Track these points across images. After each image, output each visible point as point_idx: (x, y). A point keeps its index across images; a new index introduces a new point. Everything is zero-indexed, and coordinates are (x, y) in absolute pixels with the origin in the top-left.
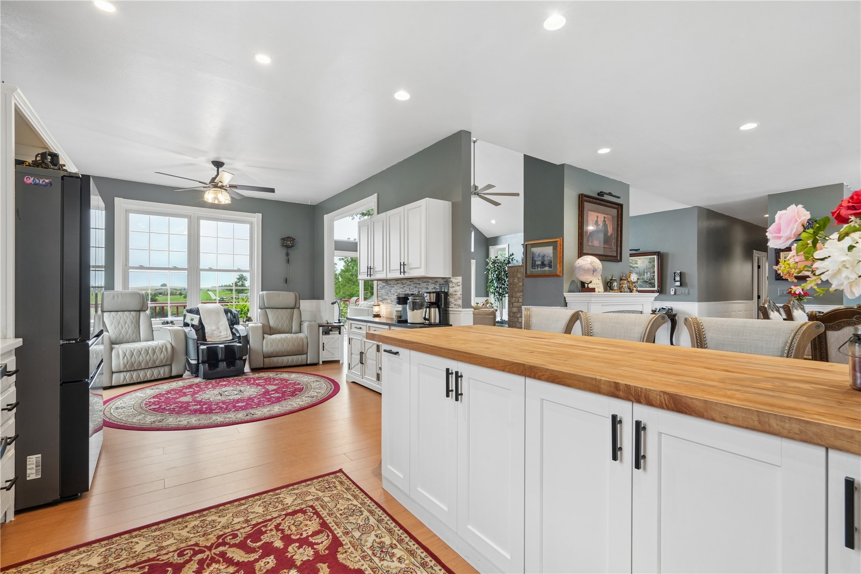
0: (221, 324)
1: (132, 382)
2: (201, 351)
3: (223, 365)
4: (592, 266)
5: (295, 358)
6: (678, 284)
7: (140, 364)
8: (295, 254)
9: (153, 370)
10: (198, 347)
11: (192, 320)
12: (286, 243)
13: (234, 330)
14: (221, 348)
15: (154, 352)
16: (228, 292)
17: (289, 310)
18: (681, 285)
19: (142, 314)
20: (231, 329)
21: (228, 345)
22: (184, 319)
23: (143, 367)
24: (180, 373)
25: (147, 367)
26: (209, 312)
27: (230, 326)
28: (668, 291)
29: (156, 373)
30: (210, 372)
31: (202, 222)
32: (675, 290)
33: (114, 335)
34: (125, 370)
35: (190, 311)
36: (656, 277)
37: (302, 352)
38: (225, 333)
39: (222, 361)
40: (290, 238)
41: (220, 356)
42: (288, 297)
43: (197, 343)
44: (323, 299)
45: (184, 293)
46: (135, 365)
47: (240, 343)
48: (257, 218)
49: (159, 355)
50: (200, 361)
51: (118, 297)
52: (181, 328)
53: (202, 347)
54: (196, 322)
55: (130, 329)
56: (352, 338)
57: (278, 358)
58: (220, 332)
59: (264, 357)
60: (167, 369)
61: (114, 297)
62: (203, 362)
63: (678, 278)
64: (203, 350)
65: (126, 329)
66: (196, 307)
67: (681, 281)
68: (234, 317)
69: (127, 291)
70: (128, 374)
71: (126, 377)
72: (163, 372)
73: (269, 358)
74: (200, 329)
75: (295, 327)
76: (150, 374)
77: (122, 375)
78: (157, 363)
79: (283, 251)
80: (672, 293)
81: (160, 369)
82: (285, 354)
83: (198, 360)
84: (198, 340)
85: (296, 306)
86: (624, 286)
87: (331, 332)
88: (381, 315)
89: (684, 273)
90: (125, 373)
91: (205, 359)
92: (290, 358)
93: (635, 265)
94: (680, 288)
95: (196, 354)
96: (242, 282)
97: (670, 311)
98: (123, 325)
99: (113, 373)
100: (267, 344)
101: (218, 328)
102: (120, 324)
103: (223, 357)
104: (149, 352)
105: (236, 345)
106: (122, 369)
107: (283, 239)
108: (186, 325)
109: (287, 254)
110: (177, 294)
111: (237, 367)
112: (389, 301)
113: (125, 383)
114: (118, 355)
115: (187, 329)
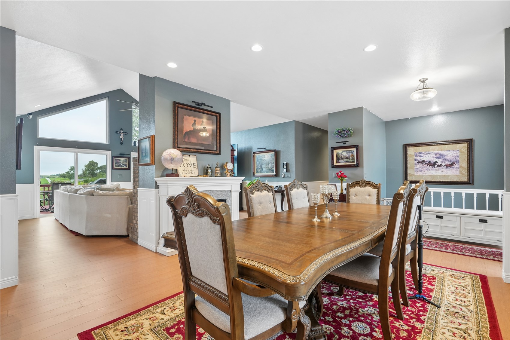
4: (170, 156)
6: (285, 170)
18: (287, 171)
28: (280, 175)
32: (284, 174)
36: (274, 166)
63: (285, 167)
67: (287, 169)
80: (283, 177)
86: (217, 172)
89: (288, 164)
93: (264, 159)
94: (286, 173)
97: (280, 188)
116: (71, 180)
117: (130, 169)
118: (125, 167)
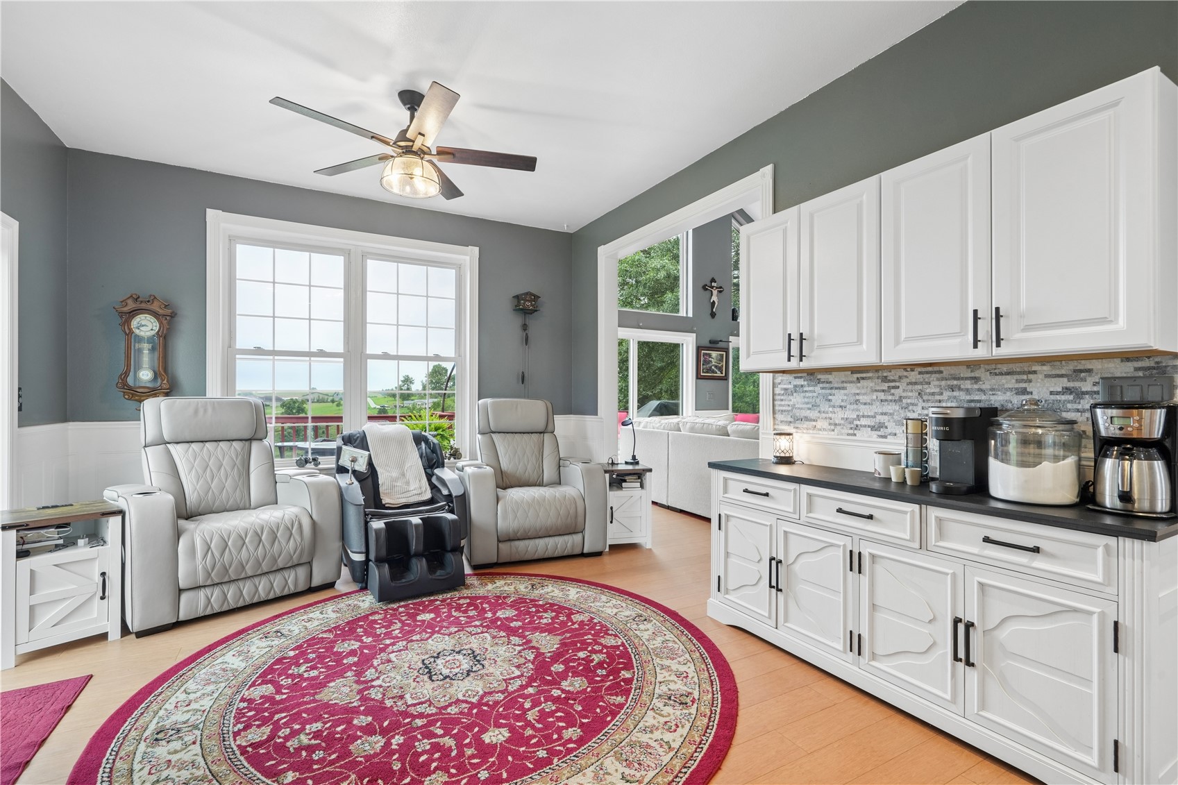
0: (408, 465)
1: (225, 608)
2: (374, 533)
3: (419, 567)
5: (560, 541)
7: (242, 567)
8: (537, 325)
9: (271, 577)
10: (366, 523)
11: (354, 460)
12: (524, 304)
13: (434, 480)
14: (417, 526)
15: (274, 537)
16: (391, 399)
17: (535, 436)
19: (255, 445)
20: (429, 477)
21: (428, 517)
22: (338, 459)
23: (250, 573)
24: (329, 580)
25: (259, 572)
26: (385, 440)
27: (425, 469)
29: (278, 584)
30: (393, 584)
31: (371, 264)
33: (196, 493)
34: (209, 582)
35: (349, 440)
37: (573, 528)
38: (417, 485)
39: (417, 555)
40: (531, 294)
41: (414, 545)
42: (532, 410)
43: (366, 515)
44: (594, 412)
45: (337, 399)
46: (230, 571)
47: (452, 511)
48: (469, 256)
49: (283, 542)
50: (372, 556)
51: (205, 411)
52: (331, 479)
53: (378, 525)
54: (362, 466)
55: (230, 480)
56: (728, 516)
57: (527, 542)
58: (408, 483)
59: (499, 541)
60: (302, 572)
61: (196, 412)
62: (379, 561)
64: (378, 532)
65: (220, 479)
66: (360, 430)
68: (434, 451)
69: (231, 398)
70: (217, 592)
71: (212, 600)
72: (294, 580)
73: (508, 544)
74: (369, 479)
75: (548, 474)
76: (264, 589)
77: (202, 594)
78: (280, 564)
79: (516, 321)
81: (286, 573)
82: (540, 534)
83: (367, 553)
84: (366, 506)
85: (547, 429)
87: (624, 484)
88: (795, 458)
90: (208, 591)
91: (383, 553)
92: (551, 542)
95: (363, 540)
96: (408, 385)
98: (215, 471)
99: (181, 591)
100: (505, 512)
101: (403, 475)
102: (208, 470)
103: (421, 548)
104: (263, 538)
105: (446, 518)
106: (201, 580)
107: (517, 297)
108: (342, 470)
109: (525, 327)
110: (329, 400)
111: (449, 570)
112: (819, 424)
113: (208, 612)
114: (192, 551)
115: (345, 480)
116: (405, 402)
117: (726, 379)
118: (719, 374)
